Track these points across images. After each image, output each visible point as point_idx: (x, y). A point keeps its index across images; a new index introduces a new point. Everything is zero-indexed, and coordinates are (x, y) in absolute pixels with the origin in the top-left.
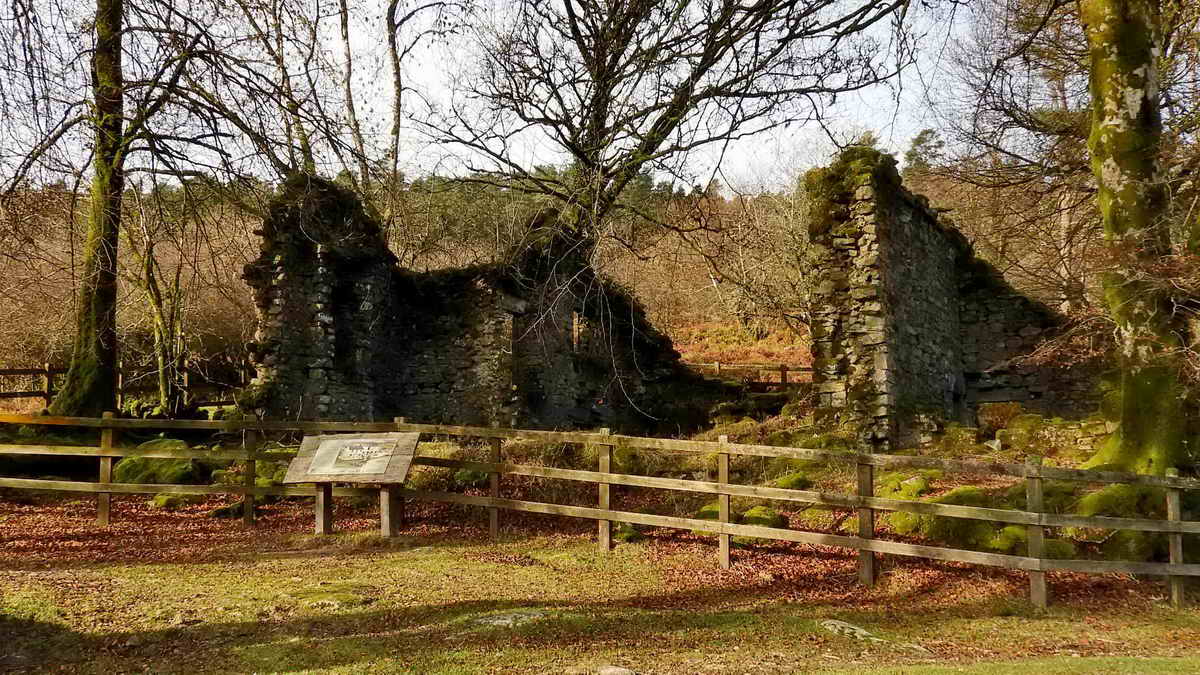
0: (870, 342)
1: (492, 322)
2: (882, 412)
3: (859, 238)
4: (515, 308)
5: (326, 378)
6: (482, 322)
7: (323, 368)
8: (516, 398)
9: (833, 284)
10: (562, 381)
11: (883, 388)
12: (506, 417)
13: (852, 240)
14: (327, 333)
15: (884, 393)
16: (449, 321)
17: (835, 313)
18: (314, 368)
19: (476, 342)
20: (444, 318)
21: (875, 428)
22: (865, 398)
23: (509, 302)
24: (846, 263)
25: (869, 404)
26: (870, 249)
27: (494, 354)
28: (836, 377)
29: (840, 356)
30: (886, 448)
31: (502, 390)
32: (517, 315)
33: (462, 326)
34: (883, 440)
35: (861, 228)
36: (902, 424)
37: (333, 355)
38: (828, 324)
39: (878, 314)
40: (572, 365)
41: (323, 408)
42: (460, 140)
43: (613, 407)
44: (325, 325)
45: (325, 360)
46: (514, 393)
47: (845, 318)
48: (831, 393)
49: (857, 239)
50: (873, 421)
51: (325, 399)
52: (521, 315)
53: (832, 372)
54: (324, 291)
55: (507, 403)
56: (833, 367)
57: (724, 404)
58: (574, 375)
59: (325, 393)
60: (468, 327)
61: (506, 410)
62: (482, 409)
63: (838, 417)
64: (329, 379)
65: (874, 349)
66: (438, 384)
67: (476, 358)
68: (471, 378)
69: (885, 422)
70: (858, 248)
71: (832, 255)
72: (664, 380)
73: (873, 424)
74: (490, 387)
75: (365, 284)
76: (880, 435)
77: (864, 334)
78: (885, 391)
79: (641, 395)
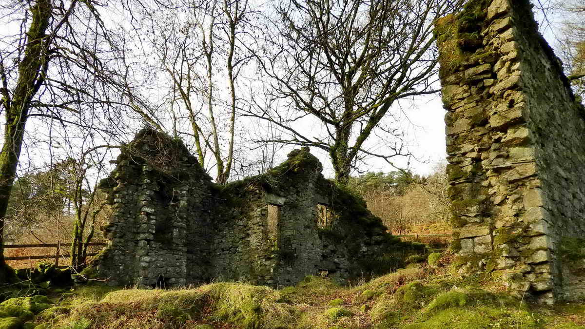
0: (516, 177)
1: (259, 210)
2: (541, 256)
3: (496, 62)
4: (277, 202)
5: (148, 246)
6: (253, 210)
7: (146, 240)
8: (273, 256)
9: (469, 121)
10: (309, 245)
11: (540, 228)
12: (268, 267)
13: (486, 66)
14: (149, 219)
15: (541, 235)
16: (236, 211)
17: (473, 151)
18: (140, 240)
19: (249, 222)
20: (233, 209)
21: (531, 277)
22: (516, 241)
23: (273, 198)
24: (482, 97)
25: (521, 249)
26: (509, 71)
27: (259, 229)
28: (478, 220)
29: (482, 197)
30: (550, 302)
31: (266, 251)
32: (279, 206)
33: (242, 213)
34: (544, 292)
35: (496, 49)
36: (566, 272)
37: (154, 232)
38: (465, 164)
39: (525, 142)
40: (317, 235)
41: (143, 264)
42: (256, 116)
43: (348, 260)
44: (148, 214)
45: (146, 235)
46: (273, 252)
47: (484, 155)
48: (473, 238)
49: (493, 65)
50: (529, 269)
51: (147, 259)
52: (282, 206)
53: (473, 215)
54: (147, 193)
55: (269, 259)
56: (474, 209)
57: (413, 256)
58: (318, 241)
59: (147, 255)
60: (245, 214)
61: (267, 263)
62: (252, 262)
63: (484, 265)
64: (150, 247)
65: (523, 185)
66: (231, 248)
67: (249, 232)
68: (248, 244)
69: (545, 269)
70: (494, 76)
71: (466, 91)
72: (378, 243)
73: (529, 273)
74: (258, 249)
75: (181, 190)
76: (541, 286)
77: (510, 168)
78: (542, 231)
79: (364, 252)
